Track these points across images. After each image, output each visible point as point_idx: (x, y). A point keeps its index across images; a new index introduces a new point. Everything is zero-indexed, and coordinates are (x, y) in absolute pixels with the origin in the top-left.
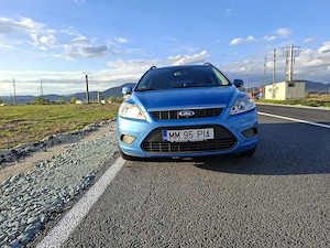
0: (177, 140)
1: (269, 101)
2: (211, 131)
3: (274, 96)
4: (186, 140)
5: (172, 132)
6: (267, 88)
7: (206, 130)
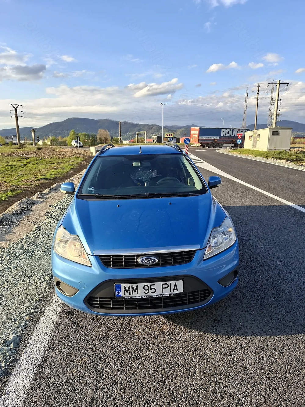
0: (135, 295)
1: (249, 152)
2: (180, 284)
3: (255, 145)
4: (147, 296)
5: (127, 286)
6: (247, 134)
7: (173, 283)
